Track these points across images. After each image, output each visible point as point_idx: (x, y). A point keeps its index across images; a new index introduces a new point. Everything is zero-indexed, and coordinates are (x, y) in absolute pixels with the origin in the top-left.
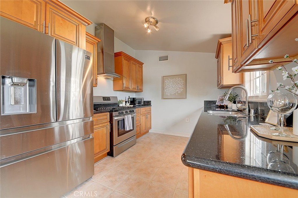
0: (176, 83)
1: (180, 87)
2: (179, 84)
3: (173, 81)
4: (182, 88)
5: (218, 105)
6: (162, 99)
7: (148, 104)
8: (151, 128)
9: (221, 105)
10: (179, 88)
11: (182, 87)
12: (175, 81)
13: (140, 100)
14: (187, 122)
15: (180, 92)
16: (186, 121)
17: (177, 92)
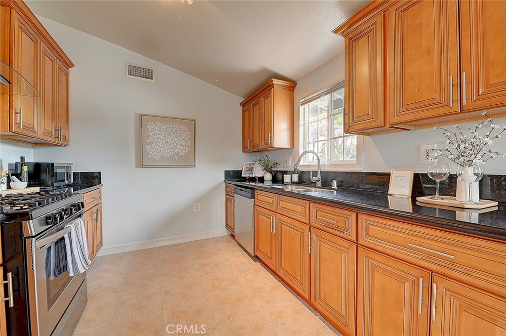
0: (174, 133)
1: (184, 144)
2: (181, 136)
3: (167, 128)
4: (189, 147)
5: (246, 177)
6: (136, 167)
7: (90, 180)
8: (101, 243)
9: (251, 176)
10: (181, 145)
11: (186, 145)
12: (172, 130)
13: (64, 171)
14: (197, 211)
15: (183, 154)
16: (195, 211)
17: (178, 154)
